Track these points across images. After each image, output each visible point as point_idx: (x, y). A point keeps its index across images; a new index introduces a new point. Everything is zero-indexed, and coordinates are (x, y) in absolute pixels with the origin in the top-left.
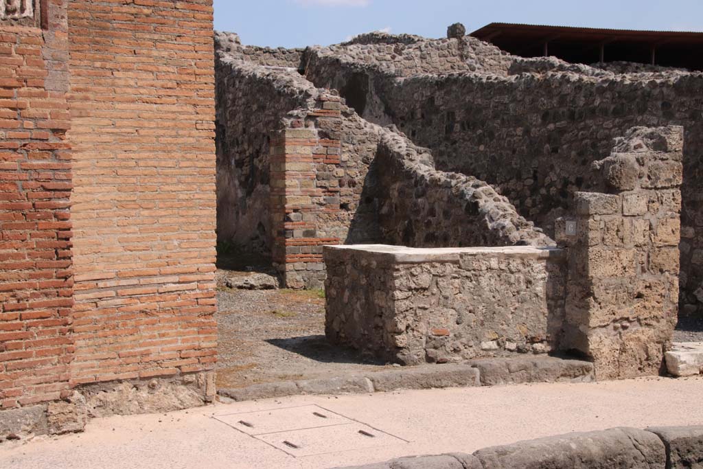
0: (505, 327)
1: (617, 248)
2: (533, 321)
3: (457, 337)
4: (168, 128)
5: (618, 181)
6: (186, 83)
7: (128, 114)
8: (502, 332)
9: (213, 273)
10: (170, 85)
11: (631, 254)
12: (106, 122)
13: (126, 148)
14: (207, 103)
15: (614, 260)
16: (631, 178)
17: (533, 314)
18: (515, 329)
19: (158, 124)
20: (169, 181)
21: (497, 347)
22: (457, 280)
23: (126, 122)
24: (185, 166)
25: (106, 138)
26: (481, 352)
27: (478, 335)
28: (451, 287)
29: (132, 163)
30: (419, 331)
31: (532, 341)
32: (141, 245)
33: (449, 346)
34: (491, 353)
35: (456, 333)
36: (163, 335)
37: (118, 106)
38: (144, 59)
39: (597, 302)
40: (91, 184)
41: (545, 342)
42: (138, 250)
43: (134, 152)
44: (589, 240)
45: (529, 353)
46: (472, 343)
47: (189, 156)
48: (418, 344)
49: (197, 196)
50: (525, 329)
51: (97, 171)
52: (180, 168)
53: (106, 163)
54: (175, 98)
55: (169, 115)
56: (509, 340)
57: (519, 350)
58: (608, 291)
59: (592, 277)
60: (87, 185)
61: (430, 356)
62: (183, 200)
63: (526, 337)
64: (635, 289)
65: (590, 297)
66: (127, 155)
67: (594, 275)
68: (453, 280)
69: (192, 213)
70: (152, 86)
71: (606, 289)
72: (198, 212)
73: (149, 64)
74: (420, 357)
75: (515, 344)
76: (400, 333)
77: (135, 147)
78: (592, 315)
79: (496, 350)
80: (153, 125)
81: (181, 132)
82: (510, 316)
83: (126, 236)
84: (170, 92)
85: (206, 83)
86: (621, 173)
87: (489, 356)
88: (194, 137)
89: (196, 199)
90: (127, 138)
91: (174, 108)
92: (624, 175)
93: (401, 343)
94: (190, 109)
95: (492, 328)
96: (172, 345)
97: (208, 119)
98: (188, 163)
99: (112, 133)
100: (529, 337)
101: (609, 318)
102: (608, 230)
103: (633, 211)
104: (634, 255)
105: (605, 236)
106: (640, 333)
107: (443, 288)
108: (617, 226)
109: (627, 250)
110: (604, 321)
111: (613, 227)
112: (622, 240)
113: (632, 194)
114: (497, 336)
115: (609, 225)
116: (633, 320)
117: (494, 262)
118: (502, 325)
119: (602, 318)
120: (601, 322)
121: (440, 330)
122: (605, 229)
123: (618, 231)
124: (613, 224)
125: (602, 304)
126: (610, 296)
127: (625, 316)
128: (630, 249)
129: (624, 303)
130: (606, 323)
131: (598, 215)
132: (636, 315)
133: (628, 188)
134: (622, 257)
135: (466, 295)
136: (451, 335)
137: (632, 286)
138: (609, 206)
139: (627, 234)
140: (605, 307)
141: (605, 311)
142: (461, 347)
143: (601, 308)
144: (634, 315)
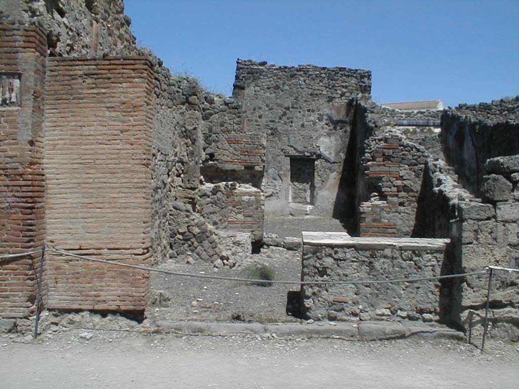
0: (397, 299)
1: (491, 246)
2: (422, 296)
3: (355, 303)
4: (114, 159)
5: (491, 193)
6: (126, 131)
7: (89, 152)
8: (394, 303)
9: (141, 249)
10: (116, 132)
11: (504, 250)
12: (77, 156)
13: (88, 171)
14: (141, 143)
15: (487, 255)
16: (504, 191)
17: (422, 292)
18: (406, 301)
19: (107, 157)
20: (114, 191)
21: (390, 314)
22: (355, 263)
23: (88, 157)
24: (123, 182)
25: (76, 166)
26: (376, 316)
27: (373, 304)
28: (351, 268)
29: (91, 181)
30: (322, 298)
31: (421, 311)
32: (96, 231)
33: (348, 309)
34: (384, 317)
35: (354, 301)
36: (109, 286)
37: (83, 147)
38: (100, 119)
39: (470, 287)
40: (66, 194)
41: (433, 314)
42: (93, 233)
43: (92, 174)
44: (463, 239)
45: (419, 320)
46: (368, 309)
47: (127, 175)
48: (322, 306)
49: (131, 201)
50: (414, 302)
51: (70, 186)
52: (121, 183)
53: (76, 181)
54: (119, 141)
55: (115, 151)
56: (401, 310)
57: (411, 318)
58: (481, 279)
59: (465, 268)
60: (64, 194)
61: (331, 315)
62: (123, 203)
63: (416, 308)
64: (508, 278)
65: (463, 282)
66: (87, 176)
67: (467, 266)
68: (352, 263)
69: (128, 211)
70: (105, 134)
71: (479, 278)
72: (132, 211)
73: (104, 121)
74: (323, 315)
75: (406, 312)
76: (308, 298)
77: (93, 171)
78: (465, 297)
79: (389, 315)
80: (104, 157)
81: (121, 161)
82: (403, 292)
83: (86, 224)
84: (116, 137)
85: (140, 131)
86: (495, 187)
87: (383, 320)
88: (130, 164)
89: (131, 203)
90: (88, 166)
91: (119, 147)
92: (497, 189)
93: (308, 304)
94: (128, 146)
95: (385, 300)
96: (114, 292)
97: (140, 152)
98: (126, 180)
99: (80, 163)
100: (418, 308)
101: (482, 300)
102: (481, 231)
103: (506, 217)
104: (507, 251)
105: (479, 236)
106: (513, 313)
107: (343, 268)
108: (491, 229)
109: (500, 248)
110: (476, 302)
111: (486, 229)
112: (495, 239)
113: (505, 204)
114: (390, 306)
115: (483, 228)
116: (505, 303)
117: (388, 252)
118: (395, 298)
119: (474, 299)
120: (473, 302)
121: (340, 298)
122: (479, 231)
123: (492, 232)
124: (487, 227)
125: (475, 289)
126: (482, 283)
127: (498, 299)
128: (503, 247)
129: (497, 289)
130: (478, 304)
131: (471, 219)
132: (510, 299)
133: (501, 199)
134: (494, 252)
135: (363, 275)
136: (350, 302)
137: (504, 276)
138: (482, 213)
139: (500, 234)
140: (477, 291)
141: (477, 294)
142: (358, 311)
143: (474, 291)
144: (507, 299)
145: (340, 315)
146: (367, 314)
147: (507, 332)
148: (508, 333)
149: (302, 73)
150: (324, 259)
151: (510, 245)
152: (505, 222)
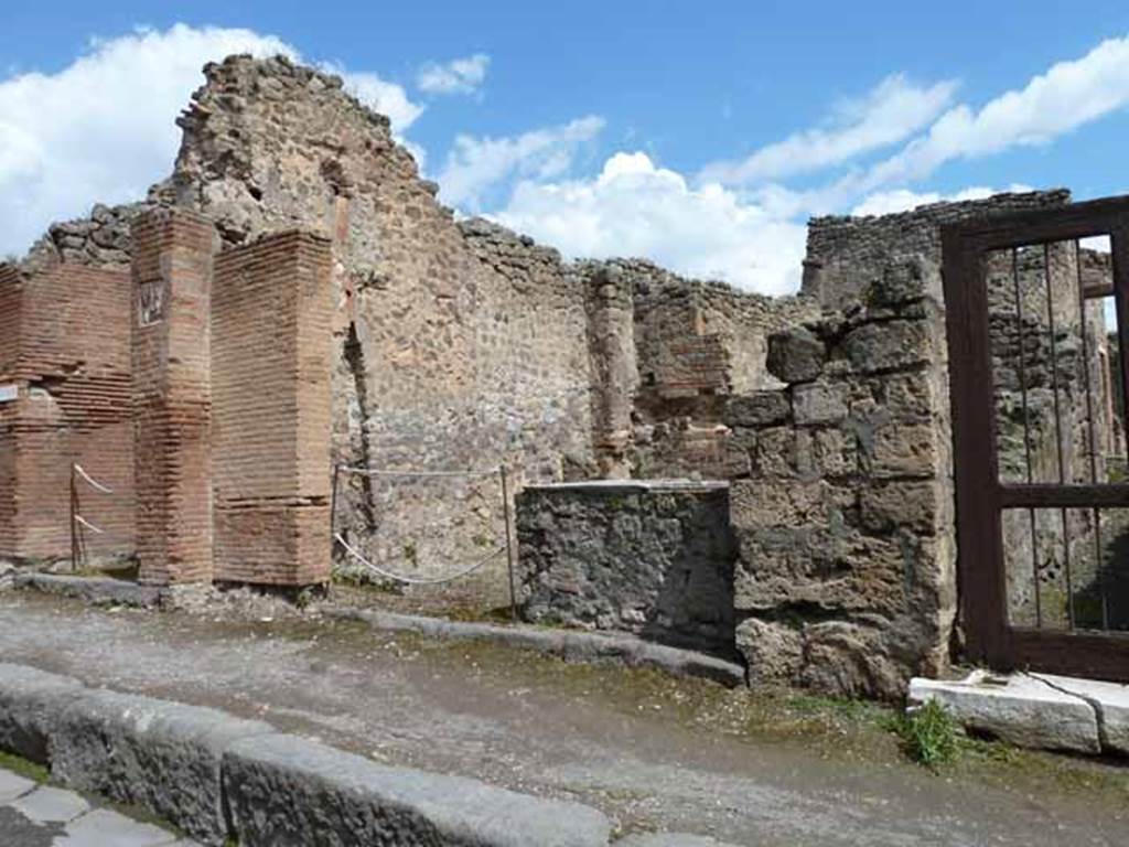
3: (589, 596)
4: (269, 374)
8: (650, 600)
11: (816, 489)
12: (237, 376)
13: (247, 394)
15: (779, 500)
22: (584, 522)
23: (246, 375)
25: (236, 389)
26: (621, 623)
27: (617, 598)
28: (578, 530)
29: (250, 406)
33: (579, 607)
34: (634, 627)
35: (588, 592)
37: (242, 363)
39: (749, 570)
46: (609, 609)
47: (281, 395)
51: (232, 415)
52: (276, 406)
53: (237, 408)
58: (769, 553)
59: (736, 528)
61: (552, 615)
64: (830, 553)
68: (580, 522)
71: (765, 549)
76: (525, 583)
77: (251, 394)
79: (642, 624)
87: (631, 631)
93: (523, 593)
95: (635, 592)
98: (280, 403)
101: (775, 599)
102: (764, 451)
103: (814, 416)
104: (823, 493)
105: (759, 461)
106: (846, 633)
107: (567, 531)
108: (784, 443)
109: (805, 485)
110: (763, 602)
111: (773, 446)
112: (794, 466)
113: (809, 388)
114: (643, 605)
115: (766, 442)
116: (828, 608)
117: (633, 501)
118: (650, 589)
119: (758, 596)
120: (756, 602)
121: (566, 585)
122: (760, 450)
123: (786, 451)
124: (774, 440)
125: (759, 574)
126: (774, 561)
127: (809, 598)
128: (812, 482)
129: (808, 576)
130: (767, 606)
131: (741, 425)
132: (834, 599)
133: (800, 378)
134: (795, 496)
135: (597, 544)
136: (581, 594)
137: (820, 547)
138: (762, 412)
139: (804, 456)
140: (764, 579)
141: (764, 585)
142: (593, 611)
143: (757, 579)
144: (830, 600)
145: (566, 615)
146: (607, 617)
147: (835, 674)
148: (838, 678)
149: (924, 220)
150: (541, 514)
151: (826, 477)
152: (815, 427)
